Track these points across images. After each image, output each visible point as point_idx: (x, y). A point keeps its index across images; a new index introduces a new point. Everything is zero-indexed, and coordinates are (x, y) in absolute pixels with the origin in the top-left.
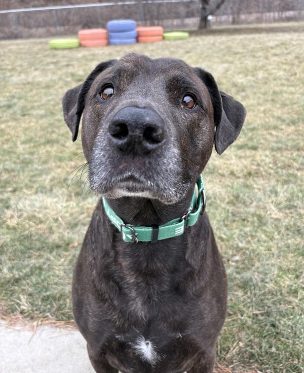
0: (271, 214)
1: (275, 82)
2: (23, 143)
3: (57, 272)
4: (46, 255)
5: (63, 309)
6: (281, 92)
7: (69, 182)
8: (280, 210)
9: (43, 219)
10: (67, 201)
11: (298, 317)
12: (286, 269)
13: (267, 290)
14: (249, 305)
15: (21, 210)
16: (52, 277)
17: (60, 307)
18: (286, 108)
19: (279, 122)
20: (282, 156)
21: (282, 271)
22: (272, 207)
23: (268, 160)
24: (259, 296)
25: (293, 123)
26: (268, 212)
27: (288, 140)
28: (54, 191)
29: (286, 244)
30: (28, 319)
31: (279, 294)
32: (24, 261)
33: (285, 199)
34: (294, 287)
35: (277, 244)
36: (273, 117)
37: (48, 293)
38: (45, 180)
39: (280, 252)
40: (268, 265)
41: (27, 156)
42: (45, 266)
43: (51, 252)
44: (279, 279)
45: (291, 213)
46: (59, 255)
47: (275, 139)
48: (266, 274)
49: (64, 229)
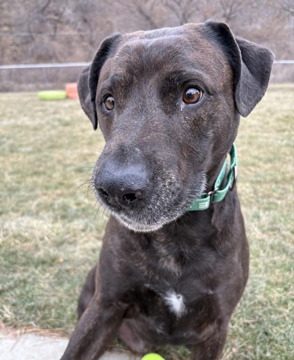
0: (254, 236)
1: (250, 130)
2: (11, 174)
3: (42, 285)
4: (32, 269)
5: (48, 318)
6: (256, 137)
7: (56, 206)
8: (263, 232)
9: (29, 238)
10: (53, 223)
11: (290, 326)
12: (274, 282)
13: (256, 300)
14: (239, 315)
15: (6, 230)
16: (36, 289)
17: (45, 316)
18: (262, 149)
19: (256, 161)
20: (262, 187)
21: (270, 285)
22: (256, 229)
23: (248, 191)
24: (249, 306)
25: (270, 161)
26: (252, 234)
27: (266, 175)
28: (41, 214)
29: (271, 261)
30: (10, 327)
31: (269, 304)
32: (8, 275)
33: (268, 222)
34: (284, 298)
35: (264, 260)
36: (250, 156)
37: (33, 303)
38: (31, 205)
39: (266, 268)
40: (256, 278)
41: (14, 184)
42: (30, 280)
43: (36, 267)
44: (267, 292)
45: (275, 234)
46: (45, 270)
47: (253, 174)
48: (254, 286)
49: (50, 247)
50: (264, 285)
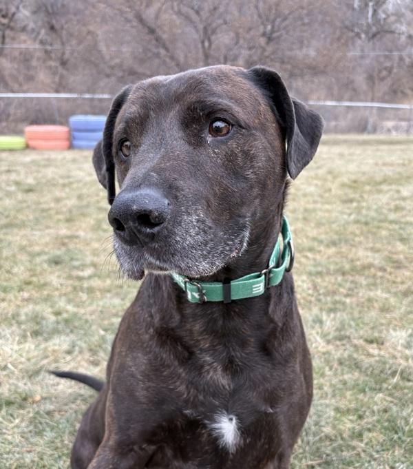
0: (317, 348)
1: (306, 199)
6: (314, 210)
8: (328, 342)
11: (366, 465)
12: (345, 409)
13: (323, 434)
14: (300, 456)
18: (323, 228)
19: (316, 244)
20: (324, 281)
21: (340, 412)
22: (318, 338)
23: (305, 286)
24: (314, 443)
25: (334, 244)
26: (314, 345)
27: (329, 263)
29: (340, 381)
31: (339, 438)
33: (334, 328)
34: (358, 428)
35: (330, 380)
36: (307, 237)
39: (334, 391)
40: (321, 405)
44: (337, 422)
45: (343, 345)
46: (11, 415)
47: (312, 262)
48: (319, 416)
50: (332, 413)
